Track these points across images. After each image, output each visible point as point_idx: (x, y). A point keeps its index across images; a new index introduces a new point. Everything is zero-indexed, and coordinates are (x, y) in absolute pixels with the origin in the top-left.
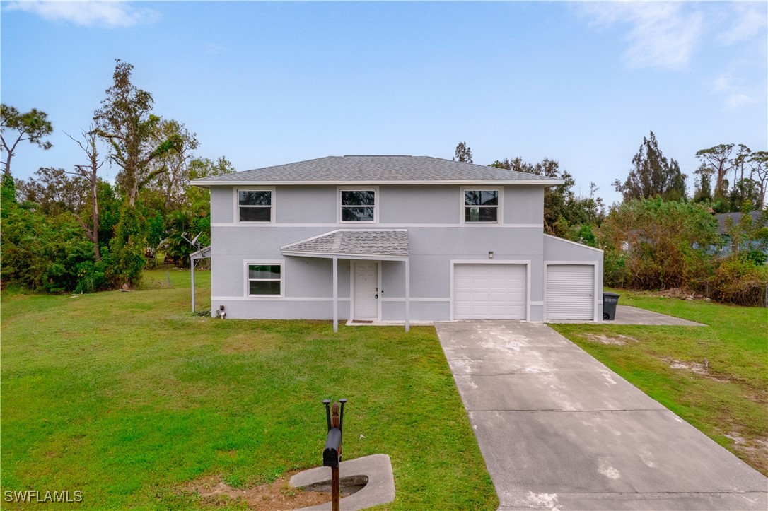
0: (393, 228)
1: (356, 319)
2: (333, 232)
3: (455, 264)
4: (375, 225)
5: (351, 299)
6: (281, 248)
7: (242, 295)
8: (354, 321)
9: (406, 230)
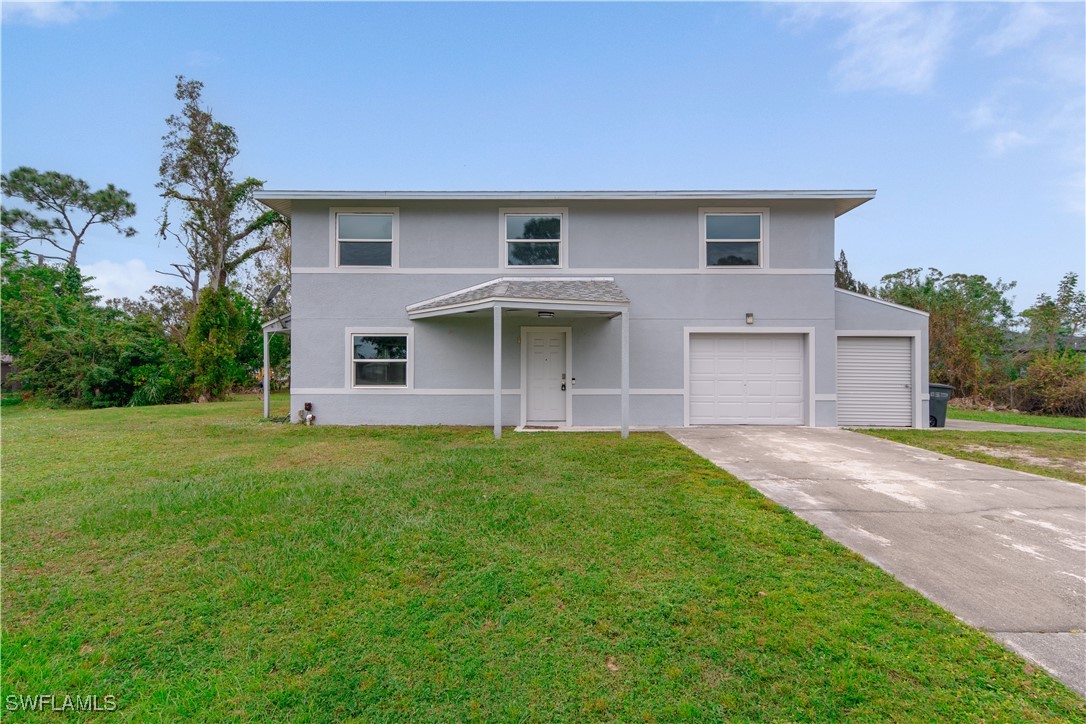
0: (590, 276)
1: (530, 424)
2: (492, 282)
3: (691, 334)
4: (562, 271)
5: (522, 391)
6: (408, 308)
7: (342, 386)
8: (527, 427)
9: (611, 279)
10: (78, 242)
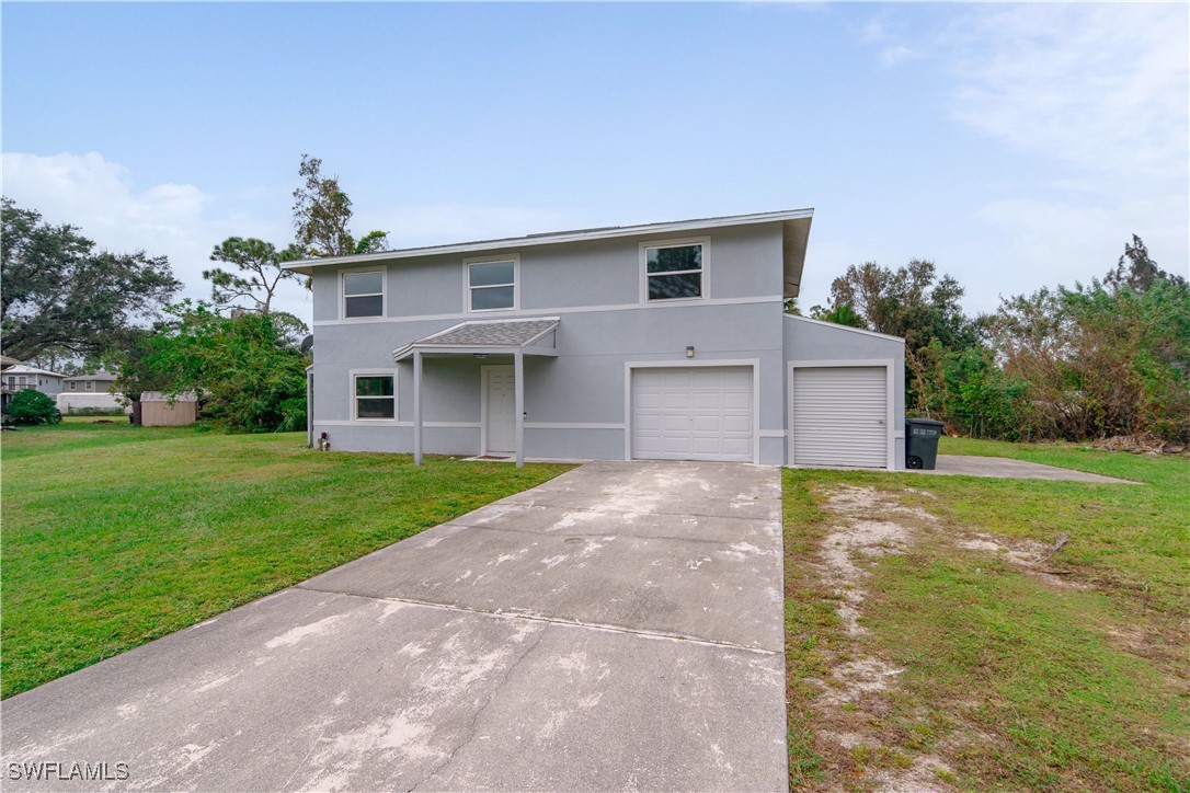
0: (540, 316)
1: (488, 454)
2: (458, 326)
3: (631, 369)
4: (515, 313)
5: (482, 424)
6: (393, 352)
7: (349, 419)
8: (485, 456)
9: (557, 318)
10: (270, 295)
